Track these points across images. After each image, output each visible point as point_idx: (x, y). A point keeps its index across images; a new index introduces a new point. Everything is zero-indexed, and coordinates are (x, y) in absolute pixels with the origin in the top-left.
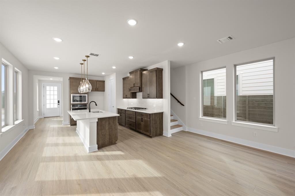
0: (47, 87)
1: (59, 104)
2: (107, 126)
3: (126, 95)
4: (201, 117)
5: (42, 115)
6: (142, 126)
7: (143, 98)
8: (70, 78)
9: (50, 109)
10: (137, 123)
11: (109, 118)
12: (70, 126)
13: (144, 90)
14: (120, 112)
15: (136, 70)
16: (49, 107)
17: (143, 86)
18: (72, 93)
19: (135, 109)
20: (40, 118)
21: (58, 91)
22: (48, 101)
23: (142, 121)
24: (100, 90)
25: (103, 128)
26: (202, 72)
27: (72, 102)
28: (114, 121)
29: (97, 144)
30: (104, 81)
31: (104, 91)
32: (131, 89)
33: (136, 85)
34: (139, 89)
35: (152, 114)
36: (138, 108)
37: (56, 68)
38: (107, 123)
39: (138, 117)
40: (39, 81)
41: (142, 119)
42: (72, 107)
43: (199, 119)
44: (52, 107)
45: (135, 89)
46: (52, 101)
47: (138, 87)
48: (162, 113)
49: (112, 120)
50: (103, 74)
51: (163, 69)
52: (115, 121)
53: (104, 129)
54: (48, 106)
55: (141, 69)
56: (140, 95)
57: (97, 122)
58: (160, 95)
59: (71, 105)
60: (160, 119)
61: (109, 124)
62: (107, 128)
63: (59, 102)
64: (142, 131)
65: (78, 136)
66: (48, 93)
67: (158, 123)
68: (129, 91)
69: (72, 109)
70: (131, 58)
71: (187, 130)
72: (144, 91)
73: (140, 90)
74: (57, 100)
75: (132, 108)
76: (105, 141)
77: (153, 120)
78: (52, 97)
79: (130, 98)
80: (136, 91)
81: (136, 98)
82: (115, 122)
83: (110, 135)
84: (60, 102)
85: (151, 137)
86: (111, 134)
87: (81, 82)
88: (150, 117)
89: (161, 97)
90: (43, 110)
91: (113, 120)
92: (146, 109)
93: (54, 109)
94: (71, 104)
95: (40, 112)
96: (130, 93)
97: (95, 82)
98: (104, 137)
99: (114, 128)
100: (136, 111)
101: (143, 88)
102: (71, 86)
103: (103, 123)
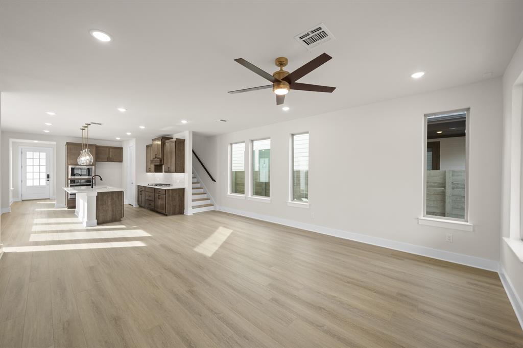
0: (27, 153)
1: (48, 180)
2: (109, 201)
3: (149, 168)
4: (229, 193)
5: (18, 197)
7: (165, 172)
8: (68, 144)
9: (33, 187)
10: (155, 201)
12: (66, 209)
14: (140, 189)
15: (158, 138)
16: (32, 185)
17: (165, 158)
18: (70, 165)
20: (14, 202)
21: (47, 159)
22: (29, 176)
23: (159, 199)
24: (114, 160)
25: (104, 203)
26: (231, 144)
27: (70, 177)
28: (119, 196)
29: (96, 219)
30: (122, 148)
31: (121, 161)
32: (153, 161)
33: (158, 156)
35: (169, 189)
37: (47, 131)
38: (110, 198)
39: (156, 195)
41: (159, 195)
42: (69, 183)
43: (228, 196)
44: (36, 183)
46: (36, 176)
47: (159, 159)
48: (184, 189)
50: (118, 139)
51: (184, 140)
54: (29, 183)
55: (163, 137)
57: (96, 196)
58: (180, 169)
59: (69, 181)
60: (179, 196)
61: (112, 199)
62: (109, 203)
63: (48, 176)
65: (77, 217)
66: (29, 162)
67: (177, 200)
68: (152, 163)
69: (69, 186)
71: (217, 210)
73: (162, 162)
74: (45, 173)
75: (152, 185)
76: (107, 217)
77: (169, 196)
78: (36, 169)
79: (153, 172)
81: (162, 172)
83: (113, 211)
84: (51, 176)
85: (166, 215)
86: (115, 210)
87: (81, 152)
89: (183, 171)
90: (20, 189)
92: (170, 185)
93: (40, 187)
94: (68, 179)
95: (15, 193)
96: (152, 166)
97: (107, 149)
98: (106, 213)
100: (155, 187)
102: (69, 155)
103: (105, 197)
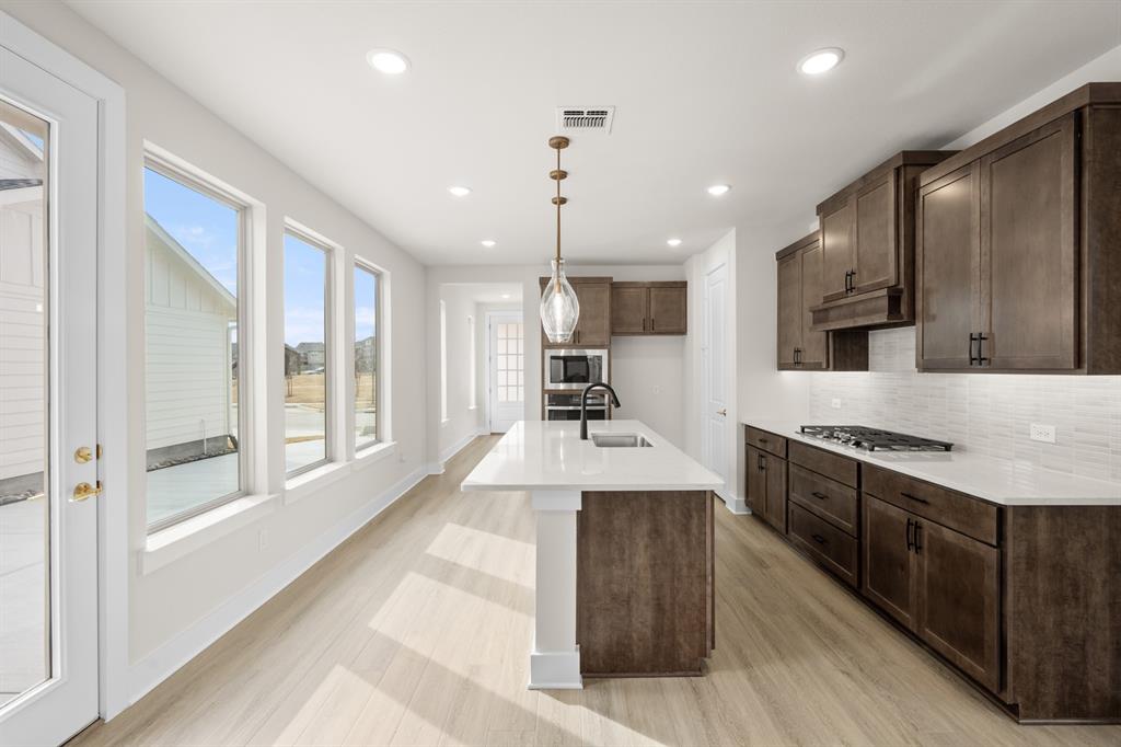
2: (641, 545)
3: (797, 351)
5: (485, 426)
6: (912, 582)
7: (928, 365)
8: (542, 282)
9: (508, 405)
10: (867, 541)
11: (656, 498)
13: (934, 310)
14: (759, 445)
15: (864, 178)
16: (505, 400)
17: (927, 277)
18: (548, 346)
19: (858, 444)
20: (478, 437)
23: (918, 549)
24: (663, 329)
25: (616, 553)
27: (547, 384)
28: (688, 516)
30: (684, 284)
31: (682, 331)
32: (826, 310)
33: (864, 281)
34: (885, 302)
35: (1028, 512)
36: (876, 433)
38: (644, 527)
39: (875, 505)
40: (479, 306)
41: (918, 527)
42: (547, 402)
45: (860, 308)
47: (878, 287)
49: (672, 513)
50: (674, 243)
52: (695, 521)
53: (622, 560)
55: (906, 154)
56: (896, 347)
57: (578, 512)
59: (547, 396)
61: (656, 532)
62: (641, 558)
64: (907, 617)
66: (501, 346)
67: (1098, 598)
68: (817, 321)
69: (549, 411)
70: (819, 64)
72: (934, 318)
73: (902, 306)
75: (830, 432)
76: (631, 637)
77: (1031, 561)
78: (512, 362)
79: (821, 369)
80: (862, 322)
81: (863, 366)
82: (695, 530)
83: (659, 608)
86: (668, 600)
88: (1001, 536)
90: (487, 411)
91: (678, 514)
92: (948, 447)
93: (517, 404)
95: (480, 415)
96: (819, 335)
97: (644, 289)
98: (623, 613)
99: (691, 566)
100: (865, 456)
101: (926, 293)
103: (620, 520)
